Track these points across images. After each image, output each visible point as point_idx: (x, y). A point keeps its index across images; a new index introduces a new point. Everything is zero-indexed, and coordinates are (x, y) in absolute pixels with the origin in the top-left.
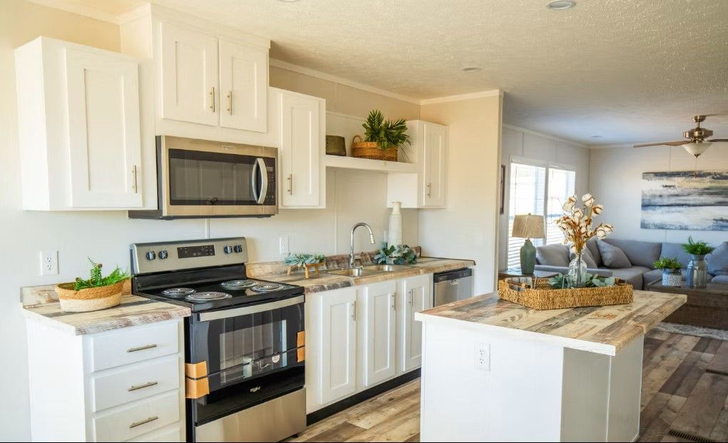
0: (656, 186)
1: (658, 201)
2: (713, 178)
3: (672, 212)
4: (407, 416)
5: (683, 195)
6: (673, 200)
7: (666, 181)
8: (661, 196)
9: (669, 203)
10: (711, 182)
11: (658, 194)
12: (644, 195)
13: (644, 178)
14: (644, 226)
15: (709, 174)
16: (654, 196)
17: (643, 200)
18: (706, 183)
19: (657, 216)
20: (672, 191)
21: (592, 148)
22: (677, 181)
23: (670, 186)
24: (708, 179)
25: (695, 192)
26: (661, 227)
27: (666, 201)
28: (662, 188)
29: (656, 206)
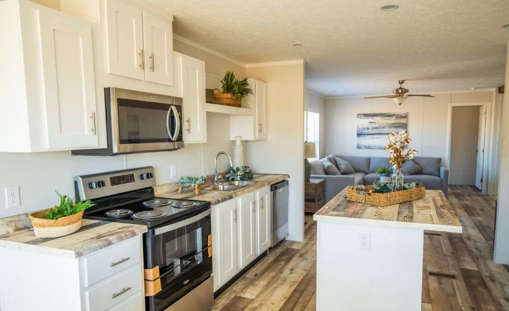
0: (365, 122)
1: (366, 131)
2: (396, 117)
3: (375, 138)
4: (273, 286)
5: (380, 128)
6: (375, 131)
7: (370, 119)
8: (368, 129)
9: (373, 133)
10: (395, 120)
11: (366, 127)
12: (358, 128)
13: (358, 117)
14: (359, 147)
15: (394, 115)
16: (364, 129)
17: (358, 131)
18: (393, 120)
19: (366, 141)
20: (374, 126)
21: (327, 98)
22: (377, 119)
23: (373, 123)
24: (394, 118)
25: (387, 126)
26: (368, 148)
27: (371, 132)
28: (368, 124)
29: (365, 134)
